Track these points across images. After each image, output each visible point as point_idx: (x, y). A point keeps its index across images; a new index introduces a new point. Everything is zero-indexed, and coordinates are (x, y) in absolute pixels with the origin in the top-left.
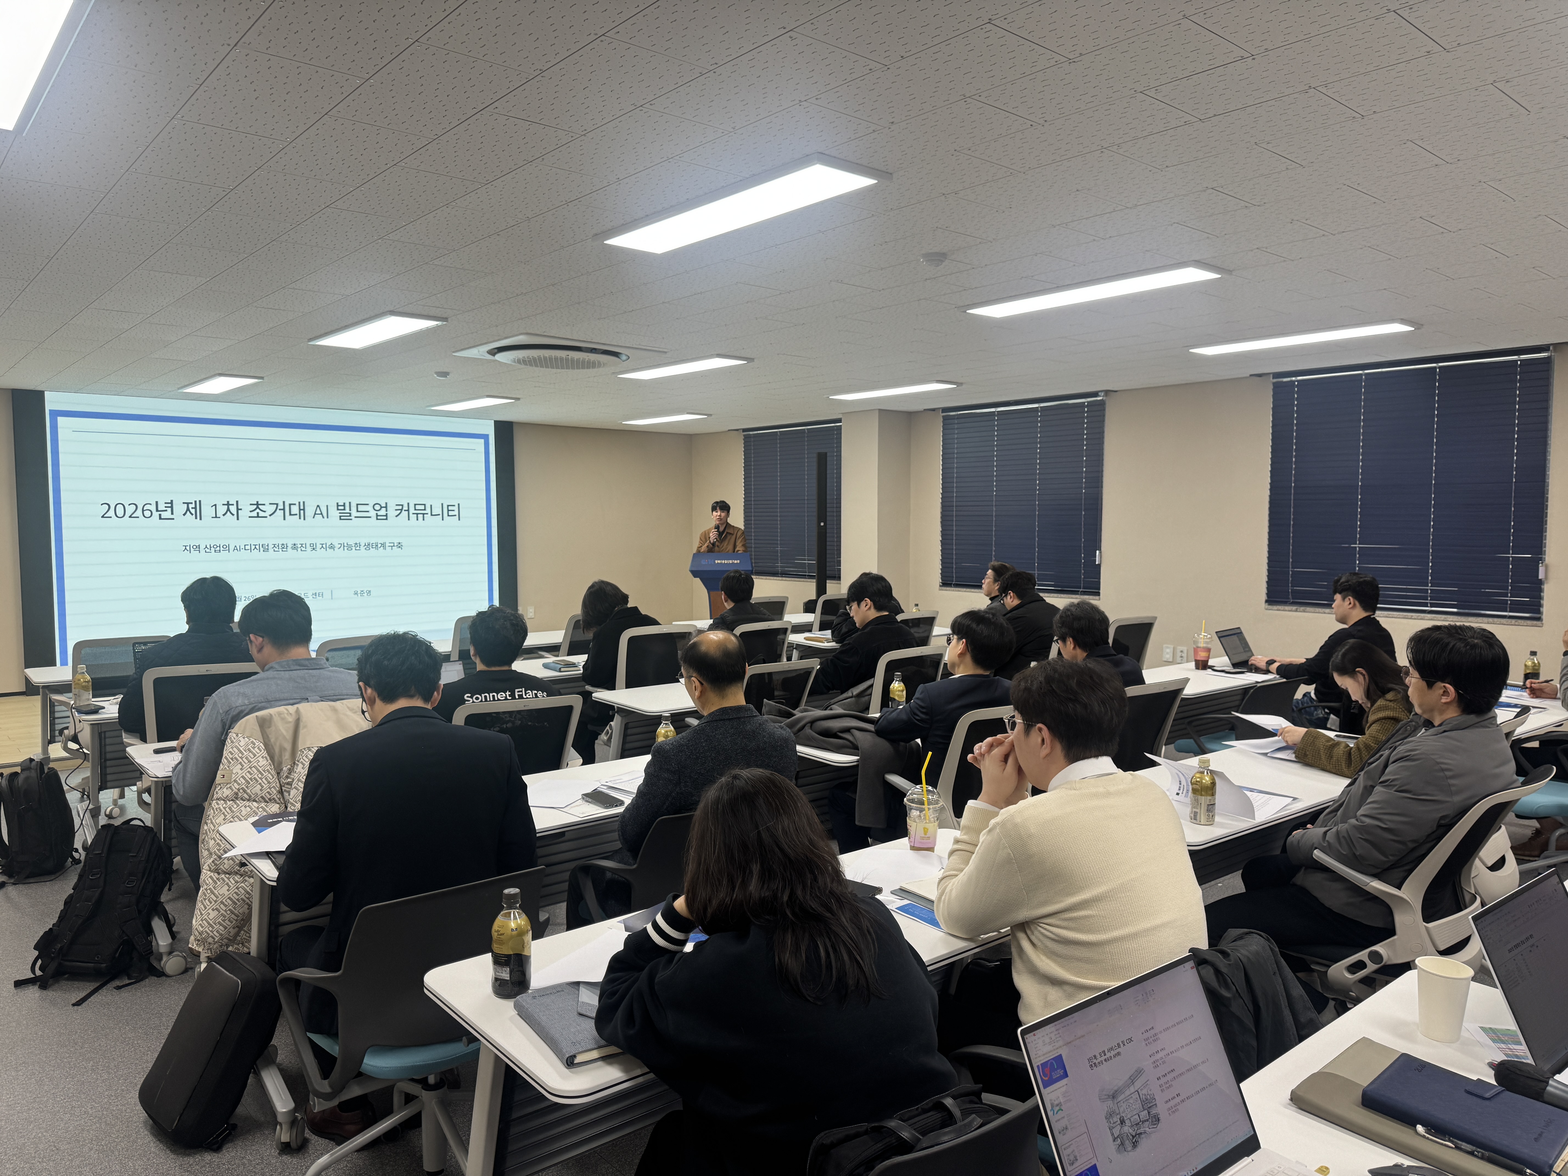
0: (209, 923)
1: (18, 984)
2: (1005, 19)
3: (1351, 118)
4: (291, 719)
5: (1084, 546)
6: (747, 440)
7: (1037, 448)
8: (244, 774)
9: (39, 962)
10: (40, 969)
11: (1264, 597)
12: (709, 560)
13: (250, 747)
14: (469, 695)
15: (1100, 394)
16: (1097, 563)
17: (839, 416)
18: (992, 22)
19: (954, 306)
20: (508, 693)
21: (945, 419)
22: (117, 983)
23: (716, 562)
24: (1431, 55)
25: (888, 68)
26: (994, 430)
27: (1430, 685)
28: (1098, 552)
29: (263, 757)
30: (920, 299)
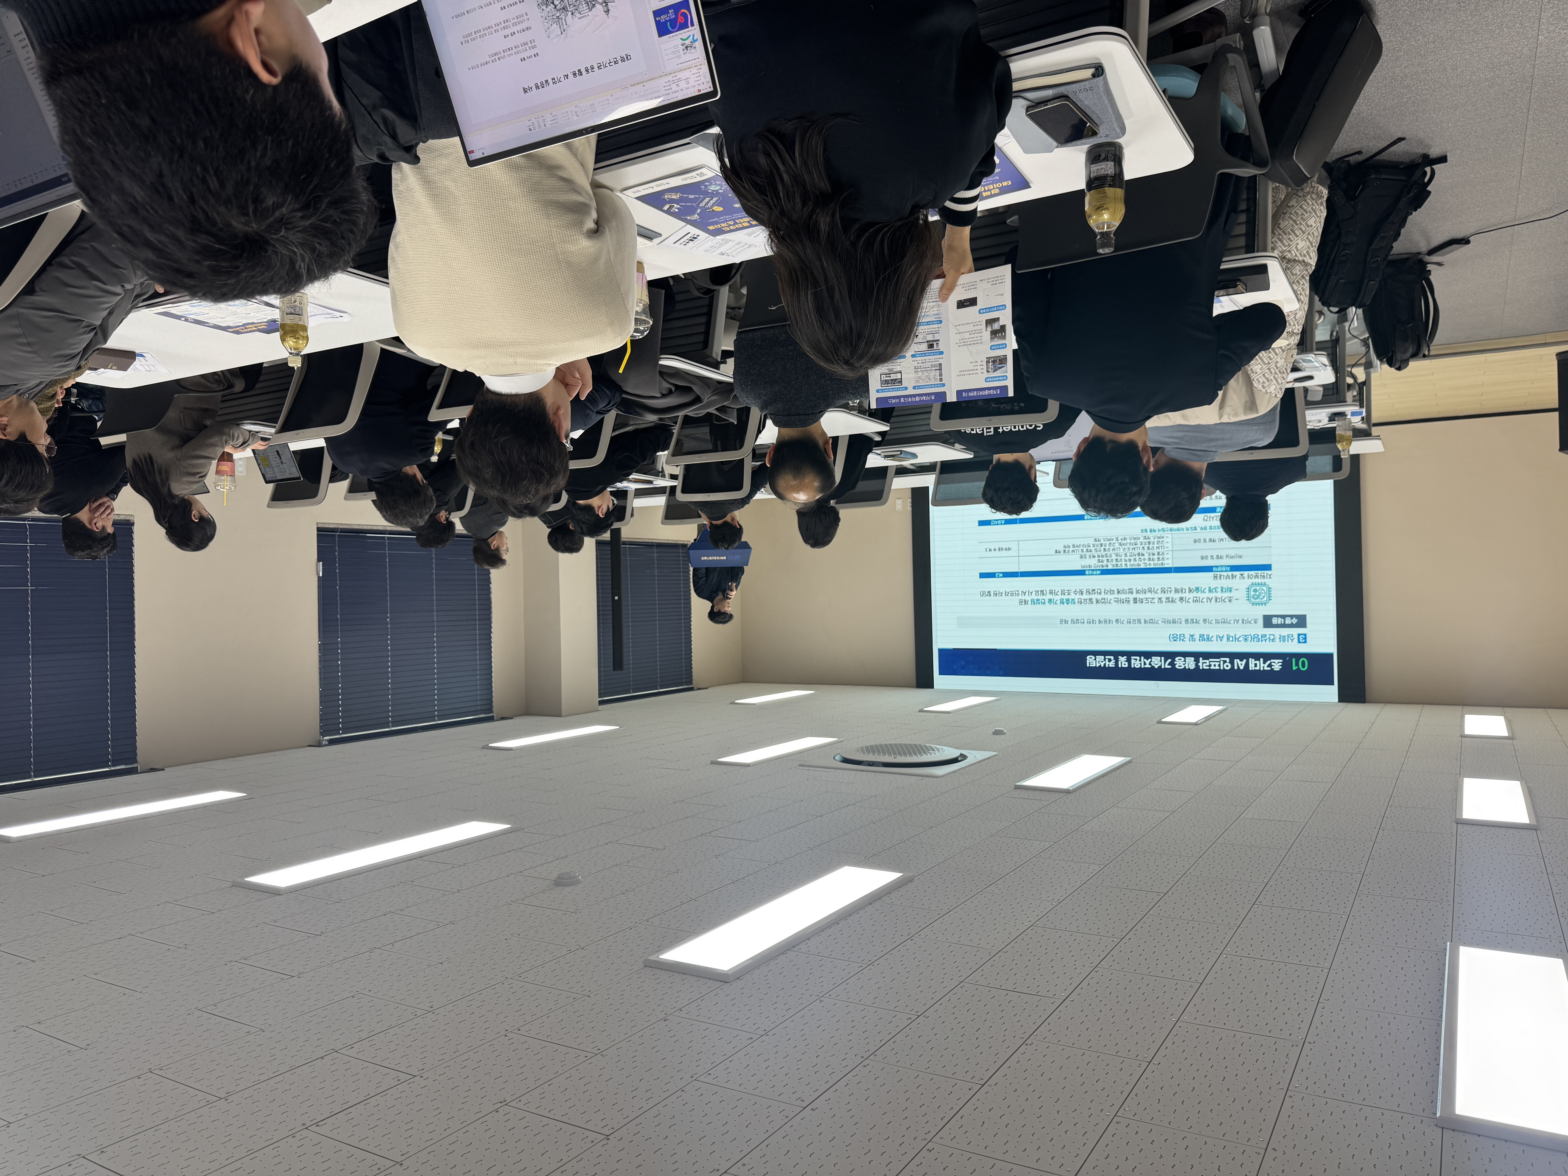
0: (1316, 213)
1: (1443, 159)
2: (593, 1142)
3: (164, 1068)
4: (1227, 409)
5: (337, 580)
6: (689, 680)
7: (392, 683)
8: (1276, 357)
9: (1426, 180)
10: (1425, 173)
11: (136, 529)
12: (732, 559)
13: (1267, 384)
14: (1038, 429)
15: (327, 743)
16: (321, 563)
17: (601, 707)
18: (605, 1136)
19: (525, 830)
20: (1001, 430)
21: (490, 710)
22: (1360, 158)
23: (725, 558)
24: (98, 1148)
25: (692, 1077)
26: (438, 700)
27: (23, 437)
28: (321, 575)
29: (1256, 373)
30: (564, 836)
